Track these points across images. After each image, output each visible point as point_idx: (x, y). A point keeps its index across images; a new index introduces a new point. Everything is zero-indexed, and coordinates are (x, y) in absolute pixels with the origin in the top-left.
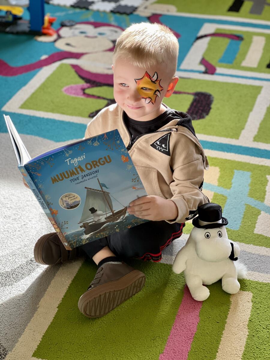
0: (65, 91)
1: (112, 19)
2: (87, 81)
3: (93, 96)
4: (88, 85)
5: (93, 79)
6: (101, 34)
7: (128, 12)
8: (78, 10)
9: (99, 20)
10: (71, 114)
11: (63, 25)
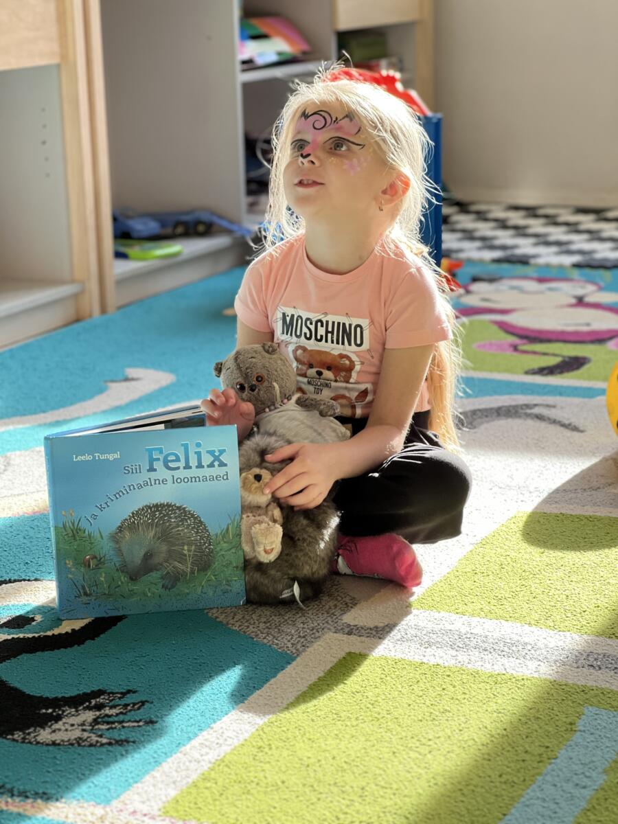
0: (479, 347)
1: (576, 273)
2: (522, 337)
3: (534, 353)
4: (525, 341)
5: (533, 335)
6: (551, 289)
7: (609, 264)
8: (505, 266)
9: (548, 275)
10: (491, 371)
11: (475, 279)
